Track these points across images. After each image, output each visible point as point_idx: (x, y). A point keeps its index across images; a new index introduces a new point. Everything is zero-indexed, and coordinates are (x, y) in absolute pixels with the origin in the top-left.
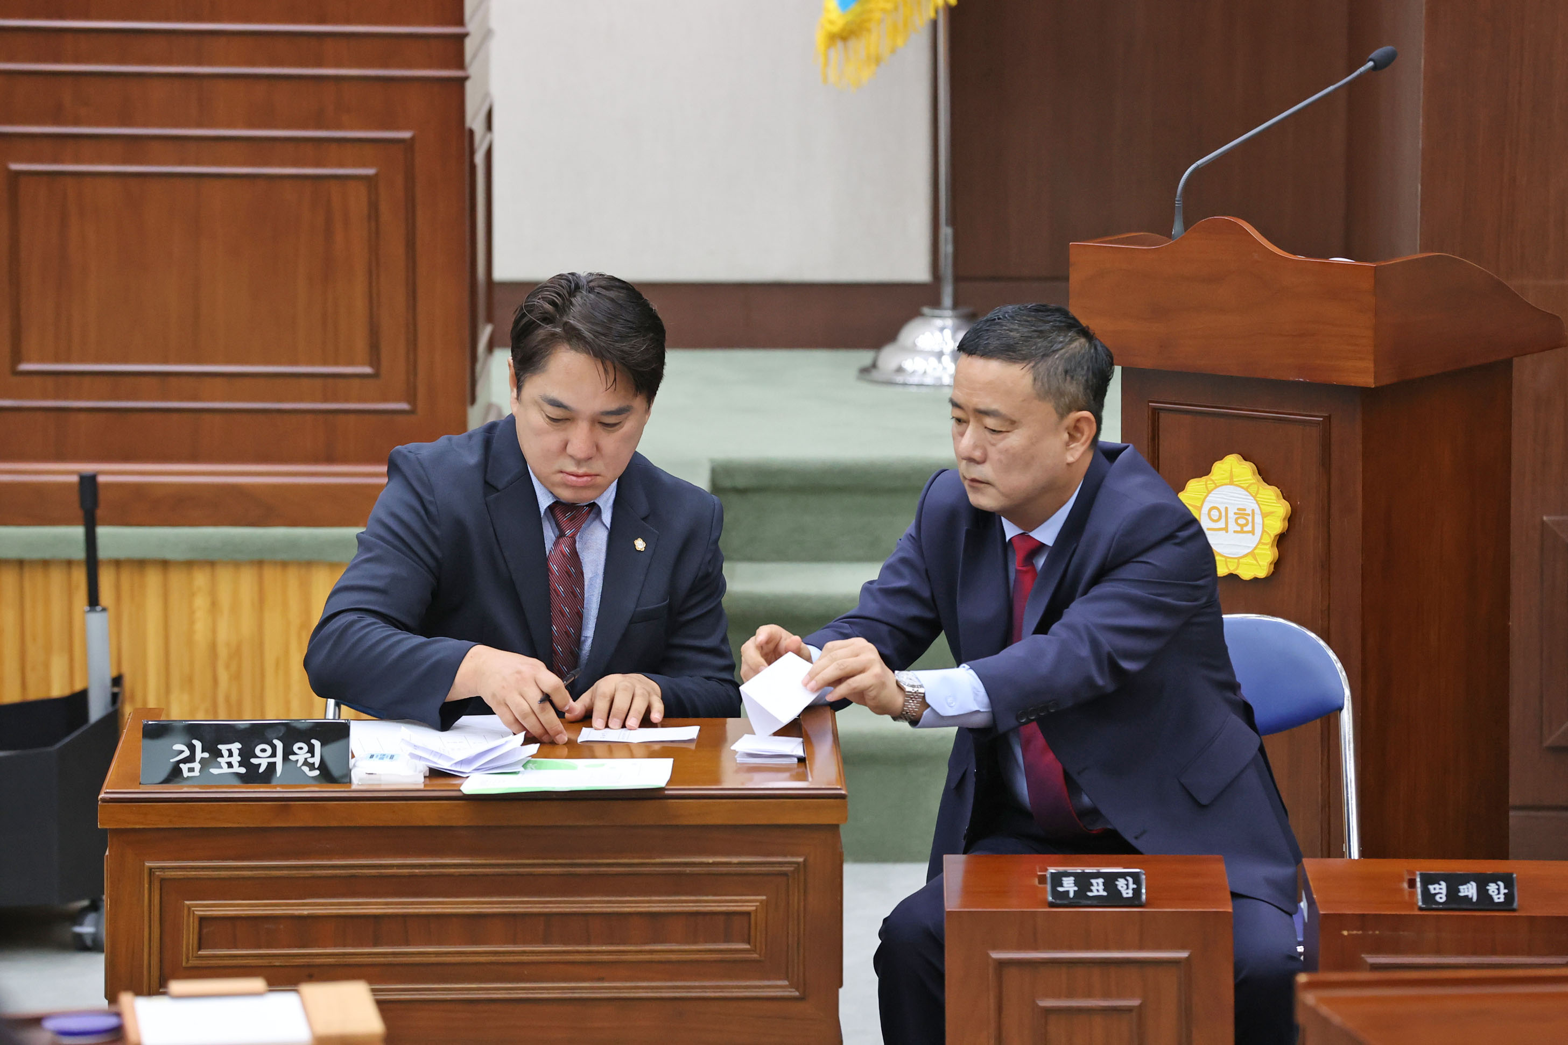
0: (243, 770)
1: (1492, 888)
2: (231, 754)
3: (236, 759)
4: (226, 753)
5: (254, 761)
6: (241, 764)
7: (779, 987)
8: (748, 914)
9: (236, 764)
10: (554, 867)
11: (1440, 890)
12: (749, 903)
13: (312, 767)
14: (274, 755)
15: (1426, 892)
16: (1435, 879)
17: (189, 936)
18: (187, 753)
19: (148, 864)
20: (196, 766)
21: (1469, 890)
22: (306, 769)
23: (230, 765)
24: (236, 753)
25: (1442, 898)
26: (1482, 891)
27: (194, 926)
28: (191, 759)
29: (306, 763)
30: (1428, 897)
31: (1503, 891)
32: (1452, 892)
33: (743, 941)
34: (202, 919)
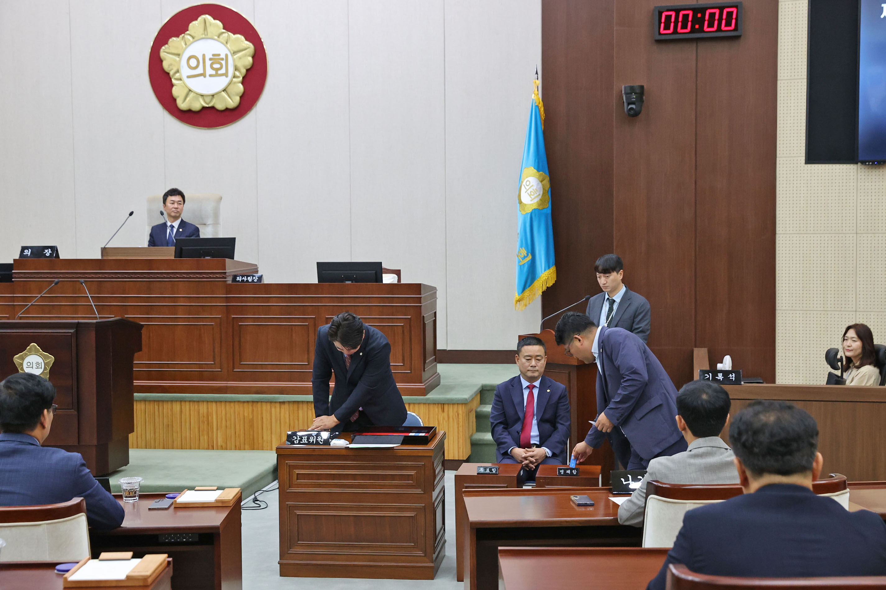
0: (307, 442)
1: (573, 471)
2: (305, 439)
3: (306, 440)
4: (304, 438)
5: (309, 440)
6: (307, 441)
7: (419, 491)
8: (413, 475)
9: (306, 441)
10: (371, 464)
11: (562, 472)
12: (413, 473)
13: (321, 442)
14: (314, 439)
15: (559, 472)
16: (561, 469)
17: (295, 477)
18: (296, 438)
19: (286, 462)
20: (298, 441)
21: (569, 472)
22: (320, 442)
23: (304, 441)
24: (306, 438)
25: (562, 473)
26: (571, 472)
27: (296, 476)
28: (296, 440)
29: (320, 441)
30: (560, 473)
31: (576, 472)
32: (565, 472)
33: (412, 481)
34: (297, 474)
